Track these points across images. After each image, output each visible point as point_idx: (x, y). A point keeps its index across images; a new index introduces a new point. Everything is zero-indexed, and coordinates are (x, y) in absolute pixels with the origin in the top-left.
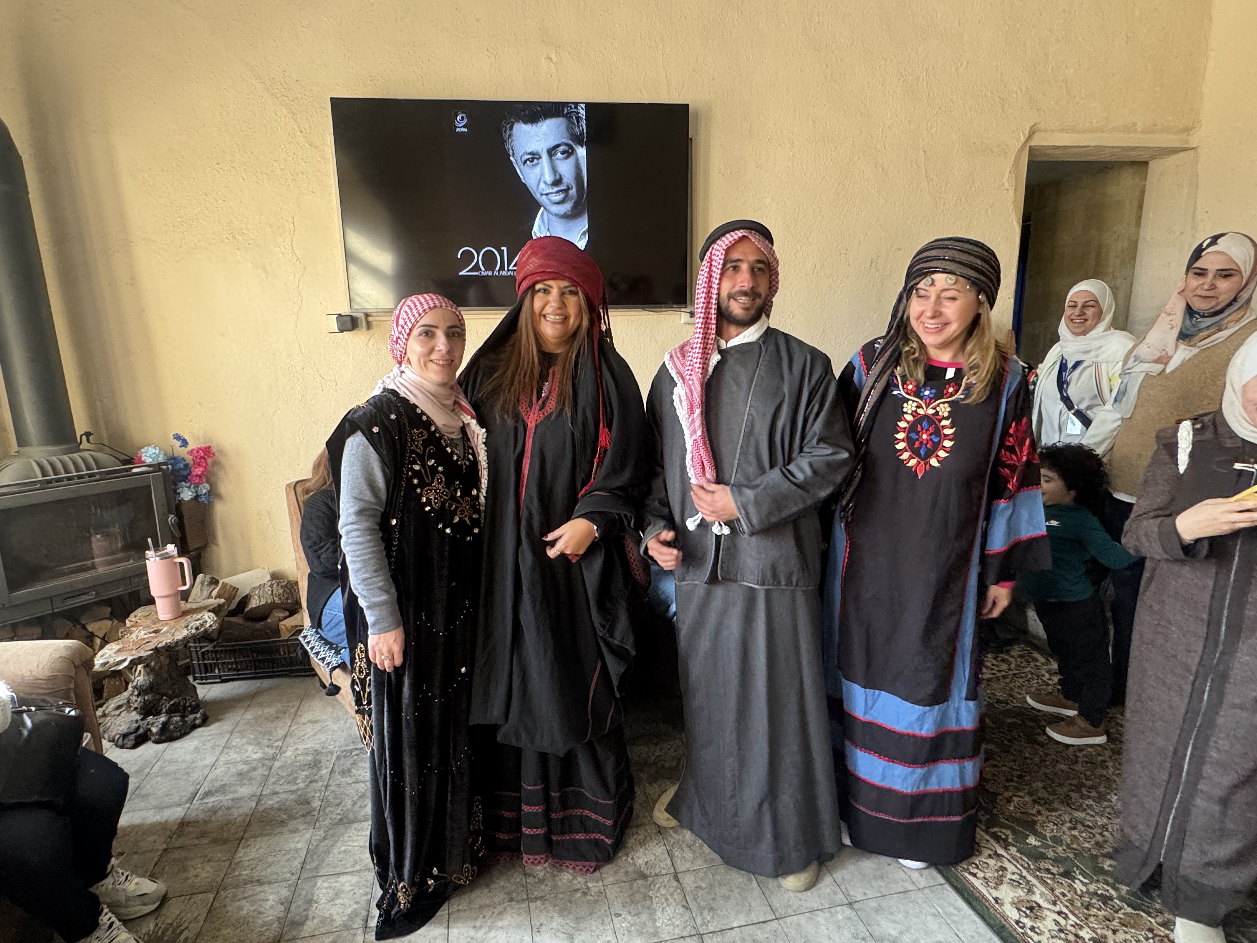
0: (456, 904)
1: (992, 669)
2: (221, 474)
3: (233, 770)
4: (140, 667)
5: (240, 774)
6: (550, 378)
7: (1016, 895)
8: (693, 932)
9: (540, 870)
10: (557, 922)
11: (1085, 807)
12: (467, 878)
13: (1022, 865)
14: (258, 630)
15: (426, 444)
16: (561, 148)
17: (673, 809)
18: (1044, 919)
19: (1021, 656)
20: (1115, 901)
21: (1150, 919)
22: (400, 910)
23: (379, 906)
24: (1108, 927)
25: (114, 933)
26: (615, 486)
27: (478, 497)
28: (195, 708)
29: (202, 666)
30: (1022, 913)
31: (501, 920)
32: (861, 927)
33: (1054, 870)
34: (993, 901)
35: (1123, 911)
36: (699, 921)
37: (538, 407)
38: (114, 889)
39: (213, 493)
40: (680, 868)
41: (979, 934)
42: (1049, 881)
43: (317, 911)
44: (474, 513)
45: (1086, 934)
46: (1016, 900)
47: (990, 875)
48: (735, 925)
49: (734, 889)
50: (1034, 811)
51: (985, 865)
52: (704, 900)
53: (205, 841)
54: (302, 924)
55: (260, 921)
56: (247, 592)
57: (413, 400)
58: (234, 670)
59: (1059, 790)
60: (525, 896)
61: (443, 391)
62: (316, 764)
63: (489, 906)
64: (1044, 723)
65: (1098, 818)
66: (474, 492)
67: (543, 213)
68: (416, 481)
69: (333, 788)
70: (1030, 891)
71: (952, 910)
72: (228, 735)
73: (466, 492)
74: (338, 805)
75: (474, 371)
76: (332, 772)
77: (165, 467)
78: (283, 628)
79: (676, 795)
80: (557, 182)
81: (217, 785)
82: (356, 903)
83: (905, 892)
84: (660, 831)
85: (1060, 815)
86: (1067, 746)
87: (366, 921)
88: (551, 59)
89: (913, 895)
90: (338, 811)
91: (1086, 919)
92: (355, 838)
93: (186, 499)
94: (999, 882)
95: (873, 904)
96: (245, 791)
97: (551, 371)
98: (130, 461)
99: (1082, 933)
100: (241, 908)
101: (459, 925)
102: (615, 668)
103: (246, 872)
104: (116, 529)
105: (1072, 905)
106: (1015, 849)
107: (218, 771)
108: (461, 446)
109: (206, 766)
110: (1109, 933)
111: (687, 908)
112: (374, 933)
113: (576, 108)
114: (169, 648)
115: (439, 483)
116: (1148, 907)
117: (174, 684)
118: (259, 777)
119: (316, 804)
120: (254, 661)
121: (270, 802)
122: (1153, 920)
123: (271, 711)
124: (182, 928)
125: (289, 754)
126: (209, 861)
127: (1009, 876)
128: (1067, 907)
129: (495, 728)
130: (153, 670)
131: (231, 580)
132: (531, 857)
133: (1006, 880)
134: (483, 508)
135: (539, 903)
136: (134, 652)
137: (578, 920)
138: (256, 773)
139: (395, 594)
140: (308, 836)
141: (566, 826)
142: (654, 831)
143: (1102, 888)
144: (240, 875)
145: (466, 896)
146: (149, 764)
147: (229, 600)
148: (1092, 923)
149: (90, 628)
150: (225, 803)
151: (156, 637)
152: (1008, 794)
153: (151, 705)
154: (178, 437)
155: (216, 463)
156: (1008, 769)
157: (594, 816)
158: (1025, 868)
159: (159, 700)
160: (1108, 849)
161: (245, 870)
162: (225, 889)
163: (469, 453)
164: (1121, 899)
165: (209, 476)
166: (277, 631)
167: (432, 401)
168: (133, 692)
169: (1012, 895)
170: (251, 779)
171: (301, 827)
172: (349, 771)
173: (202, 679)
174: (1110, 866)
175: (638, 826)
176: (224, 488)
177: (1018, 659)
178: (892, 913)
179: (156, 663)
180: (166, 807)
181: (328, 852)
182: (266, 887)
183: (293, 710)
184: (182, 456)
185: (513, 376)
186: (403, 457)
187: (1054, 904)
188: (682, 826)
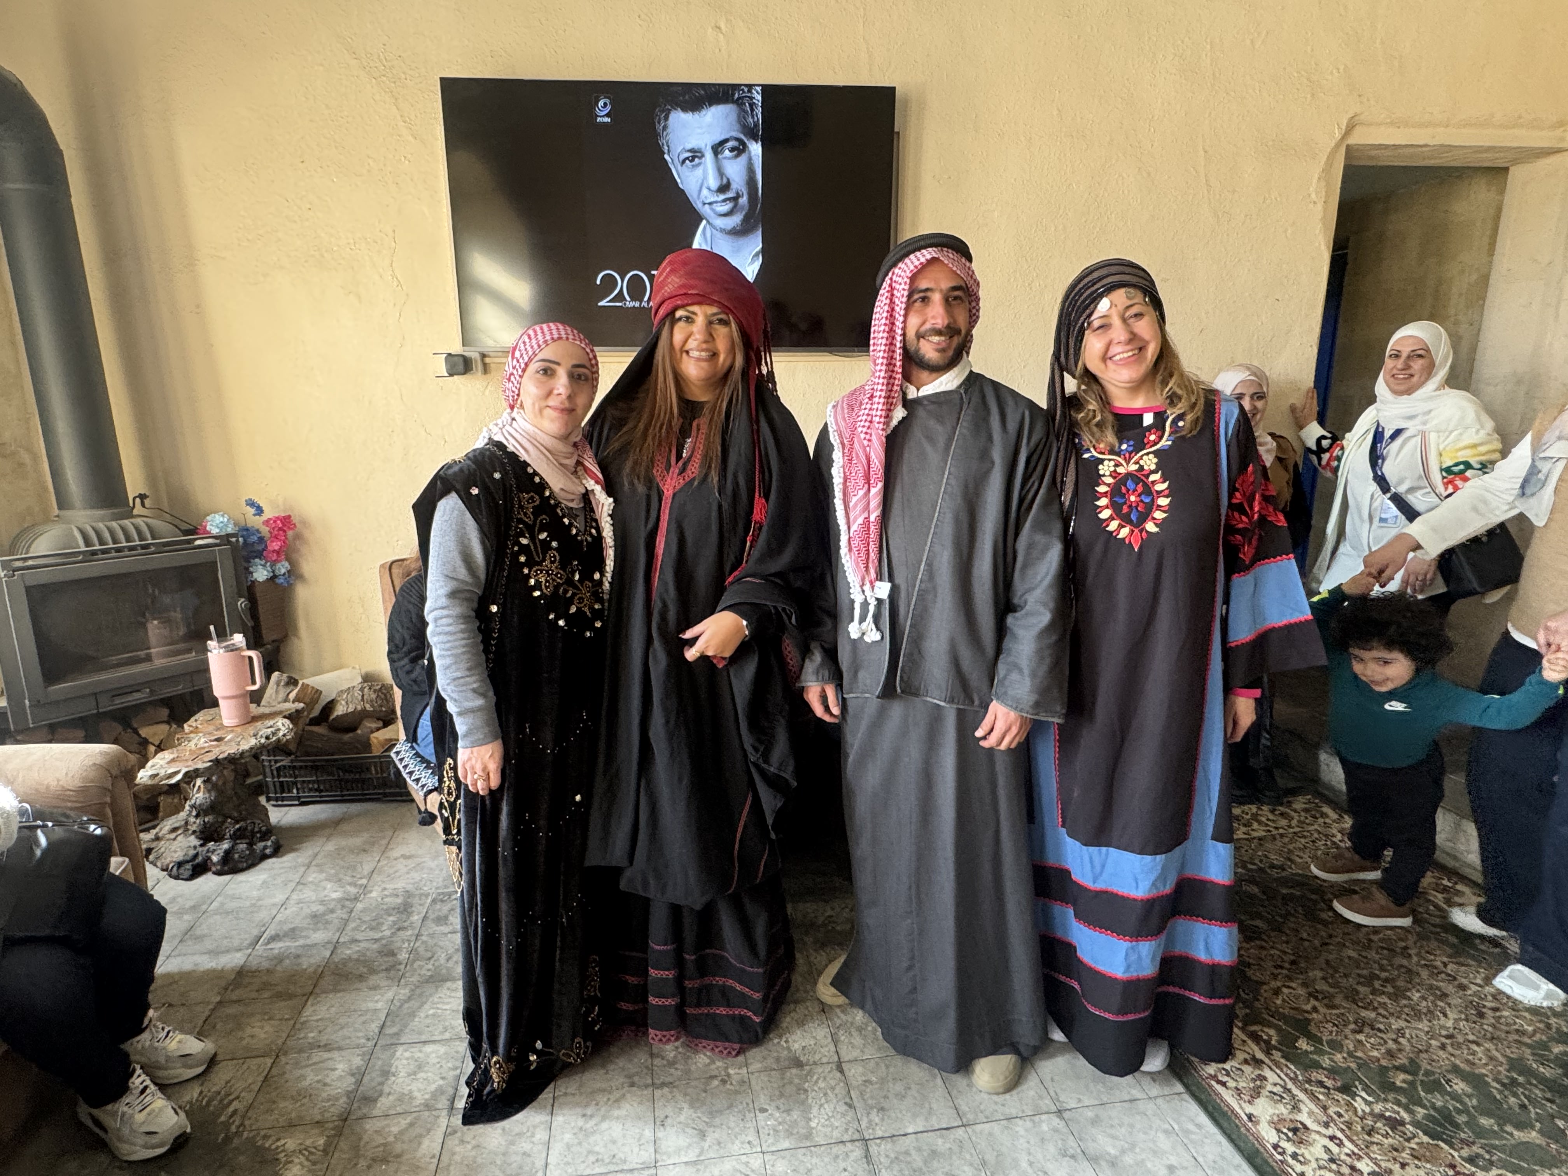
0: (564, 1086)
1: (1267, 825)
2: (304, 550)
3: (307, 911)
4: (199, 782)
5: (314, 916)
6: (694, 433)
7: (1277, 1112)
8: (856, 1136)
9: (670, 1050)
10: (687, 1113)
11: (1376, 1005)
12: (578, 1055)
13: (1287, 1075)
14: (345, 743)
15: (537, 511)
16: (730, 144)
17: (840, 983)
18: (1311, 1144)
19: (1306, 810)
20: (1408, 1126)
21: (1452, 1151)
22: (493, 1090)
23: (468, 1084)
24: (1395, 1159)
25: (148, 1098)
26: (773, 571)
27: (600, 583)
28: (265, 836)
29: (278, 785)
30: (1282, 1136)
31: (619, 1108)
32: (1071, 1142)
33: (1329, 1083)
34: (1245, 1118)
35: (1416, 1140)
36: (864, 1124)
37: (677, 471)
38: (151, 1046)
39: (294, 574)
40: (847, 1054)
41: (1223, 1158)
42: (1321, 1097)
43: (394, 1086)
44: (596, 602)
45: (1365, 1166)
46: (1276, 1118)
47: (1245, 1085)
48: (910, 1130)
49: (913, 1086)
50: (1308, 1007)
51: (1239, 1072)
52: (872, 1098)
53: (266, 995)
54: (375, 1100)
55: (324, 1095)
56: (333, 696)
57: (523, 456)
58: (316, 790)
59: (1344, 982)
60: (649, 1081)
61: (560, 446)
62: (405, 909)
63: (603, 1090)
64: (1330, 896)
65: (1392, 1021)
66: (597, 576)
67: (704, 229)
68: (522, 559)
69: (424, 938)
70: (1296, 1108)
71: (1191, 1127)
72: (303, 869)
73: (587, 576)
74: (430, 959)
75: (599, 421)
76: (425, 918)
77: (234, 540)
78: (375, 741)
79: (845, 964)
80: (724, 188)
81: (286, 928)
82: (443, 1078)
83: (1131, 1101)
84: (824, 1009)
85: (1343, 1014)
86: (1359, 926)
87: (453, 1103)
88: (719, 28)
89: (1141, 1105)
90: (430, 966)
91: (1367, 1147)
92: (446, 1001)
93: (260, 579)
94: (1256, 1093)
95: (1090, 1114)
96: (319, 936)
97: (695, 424)
98: (193, 531)
99: (1360, 1165)
100: (303, 1077)
101: (565, 1112)
102: (770, 802)
103: (312, 1035)
104: (177, 615)
105: (1350, 1128)
106: (1279, 1054)
107: (287, 912)
108: (581, 519)
109: (274, 905)
110: (1396, 1167)
111: (850, 1106)
112: (460, 1116)
113: (750, 91)
114: (232, 760)
115: (552, 562)
116: (1451, 1137)
117: (239, 806)
118: (336, 921)
119: (403, 956)
120: (341, 780)
121: (348, 952)
122: (1456, 1154)
123: (357, 841)
124: (231, 1098)
125: (374, 894)
126: (270, 1019)
127: (1269, 1087)
128: (1342, 1131)
129: (617, 871)
130: (215, 786)
131: (312, 681)
132: (658, 1033)
133: (1264, 1092)
134: (606, 597)
135: (666, 1090)
136: (190, 763)
137: (712, 1114)
138: (334, 915)
139: (494, 699)
140: (390, 995)
141: (705, 996)
142: (817, 1009)
143: (1390, 1109)
144: (305, 1038)
145: (577, 1078)
146: (208, 899)
147: (310, 705)
148: (1374, 1153)
149: (144, 732)
150: (293, 950)
151: (218, 746)
152: (1275, 984)
153: (213, 828)
154: (251, 503)
155: (298, 537)
156: (1277, 952)
157: (739, 987)
158: (1291, 1079)
159: (224, 822)
160: (1402, 1060)
161: (312, 1032)
162: (286, 1054)
163: (592, 527)
164: (1416, 1124)
165: (288, 552)
166: (367, 745)
167: (548, 459)
168: (191, 812)
169: (1271, 1111)
170: (327, 922)
171: (383, 983)
172: (446, 918)
173: (277, 799)
174: (1404, 1081)
175: (796, 1002)
176: (307, 567)
177: (1303, 814)
178: (1112, 1126)
179: (219, 778)
180: (223, 952)
181: (413, 1015)
182: (335, 1054)
183: (384, 842)
184: (257, 527)
185: (646, 429)
186: (508, 527)
187: (1326, 1125)
188: (851, 1005)
